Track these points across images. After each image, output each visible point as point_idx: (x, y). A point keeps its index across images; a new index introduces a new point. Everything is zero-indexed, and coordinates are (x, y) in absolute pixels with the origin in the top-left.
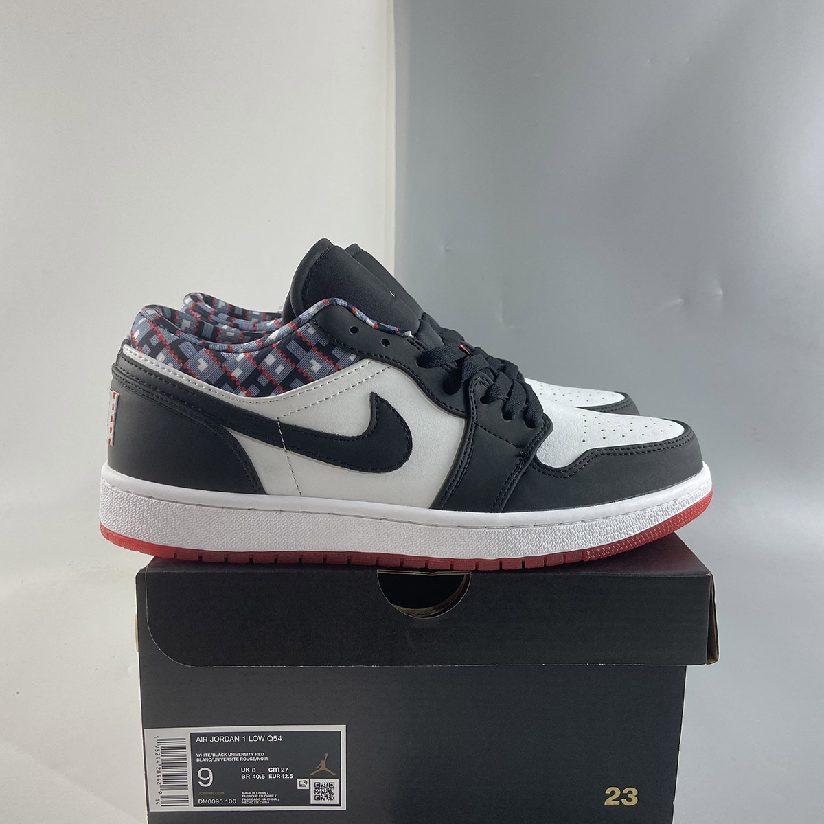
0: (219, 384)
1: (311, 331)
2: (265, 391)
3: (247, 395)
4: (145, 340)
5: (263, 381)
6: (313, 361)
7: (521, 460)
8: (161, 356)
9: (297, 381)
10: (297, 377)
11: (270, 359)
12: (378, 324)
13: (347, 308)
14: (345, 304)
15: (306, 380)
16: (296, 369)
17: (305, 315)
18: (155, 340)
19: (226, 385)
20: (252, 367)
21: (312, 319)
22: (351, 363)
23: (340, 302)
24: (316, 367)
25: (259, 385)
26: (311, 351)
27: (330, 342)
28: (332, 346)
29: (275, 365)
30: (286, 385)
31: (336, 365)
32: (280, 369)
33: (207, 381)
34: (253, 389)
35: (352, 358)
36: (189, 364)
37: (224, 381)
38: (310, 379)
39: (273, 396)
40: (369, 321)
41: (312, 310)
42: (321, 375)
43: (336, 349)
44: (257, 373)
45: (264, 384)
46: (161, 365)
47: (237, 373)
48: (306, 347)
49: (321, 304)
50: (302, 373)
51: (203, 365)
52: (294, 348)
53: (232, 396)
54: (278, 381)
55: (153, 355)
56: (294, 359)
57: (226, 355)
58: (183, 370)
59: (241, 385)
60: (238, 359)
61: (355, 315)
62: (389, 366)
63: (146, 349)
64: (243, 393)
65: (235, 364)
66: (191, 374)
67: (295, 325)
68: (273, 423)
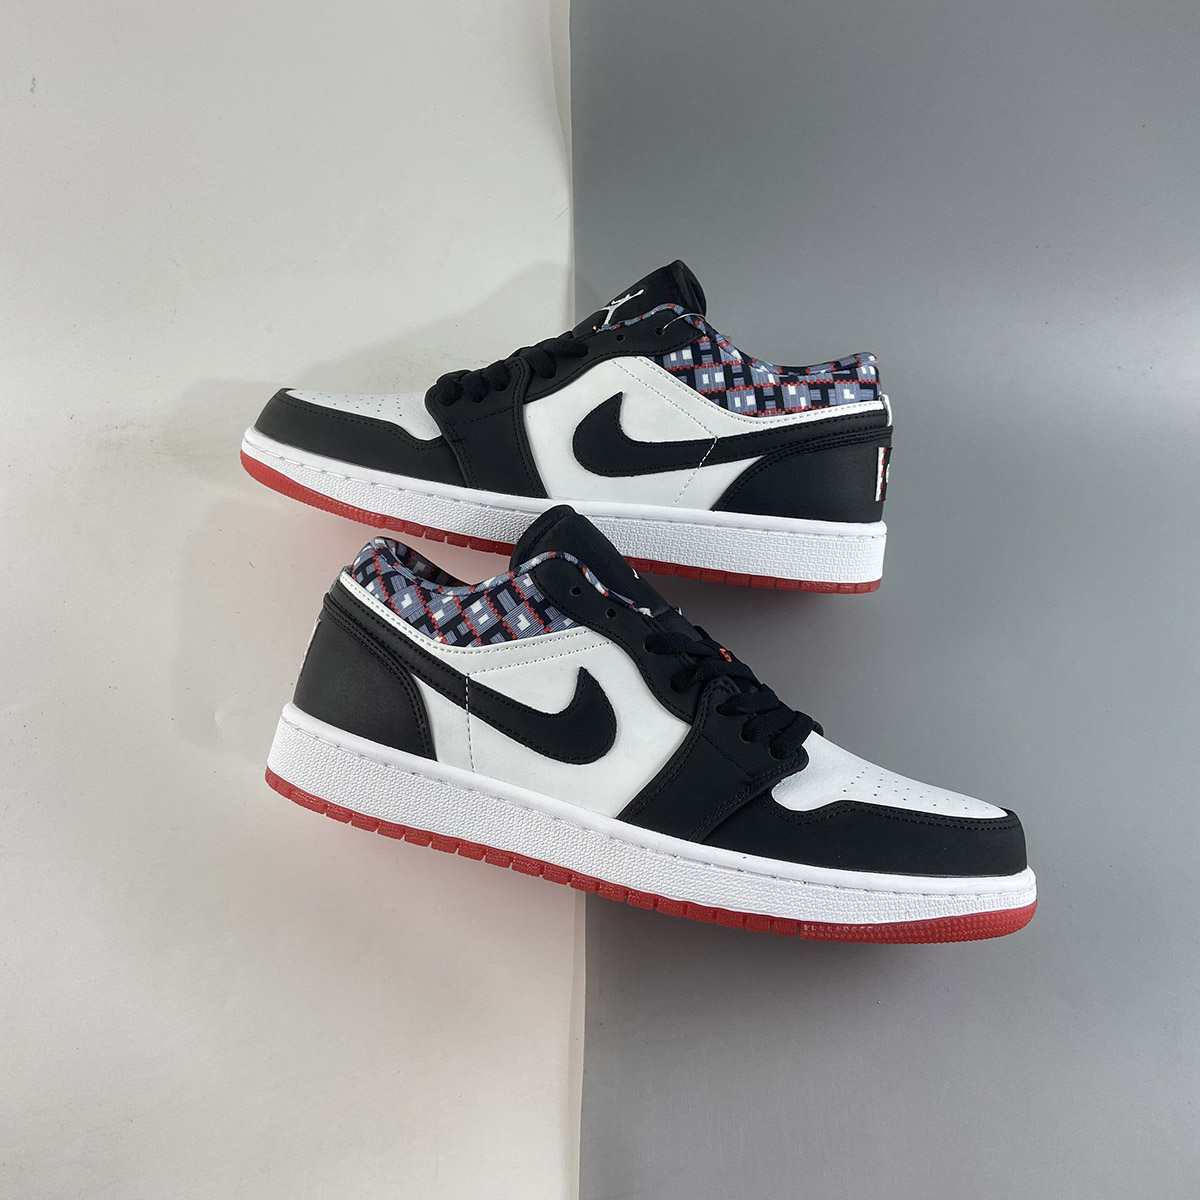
0: (417, 625)
1: (528, 582)
2: (462, 641)
3: (442, 642)
4: (363, 567)
5: (463, 629)
6: (521, 617)
7: (746, 789)
8: (371, 587)
9: (499, 635)
10: (502, 631)
11: (476, 607)
12: (610, 592)
13: (577, 566)
14: (576, 561)
15: (509, 636)
16: (501, 621)
17: (526, 566)
18: (370, 569)
19: (424, 627)
20: (456, 610)
21: (533, 572)
22: (565, 628)
23: (569, 557)
24: (524, 624)
25: (457, 633)
26: (522, 605)
27: (546, 599)
28: (545, 604)
29: (480, 614)
30: (486, 639)
31: (545, 624)
32: (484, 619)
33: (407, 620)
34: (451, 636)
35: (568, 622)
36: (394, 598)
37: (424, 623)
38: (514, 637)
39: (469, 648)
40: (599, 587)
41: (535, 561)
42: (528, 633)
43: (552, 608)
44: (460, 619)
45: (463, 633)
46: (368, 597)
47: (438, 616)
48: (518, 599)
49: (546, 555)
50: (507, 628)
51: (407, 602)
52: (505, 598)
53: (427, 639)
54: (479, 632)
55: (364, 584)
56: (502, 612)
57: (433, 595)
58: (387, 604)
59: (439, 630)
60: (445, 601)
61: (584, 576)
62: (610, 641)
63: (360, 577)
64: (439, 639)
65: (440, 606)
66: (393, 610)
67: (512, 574)
68: (461, 678)
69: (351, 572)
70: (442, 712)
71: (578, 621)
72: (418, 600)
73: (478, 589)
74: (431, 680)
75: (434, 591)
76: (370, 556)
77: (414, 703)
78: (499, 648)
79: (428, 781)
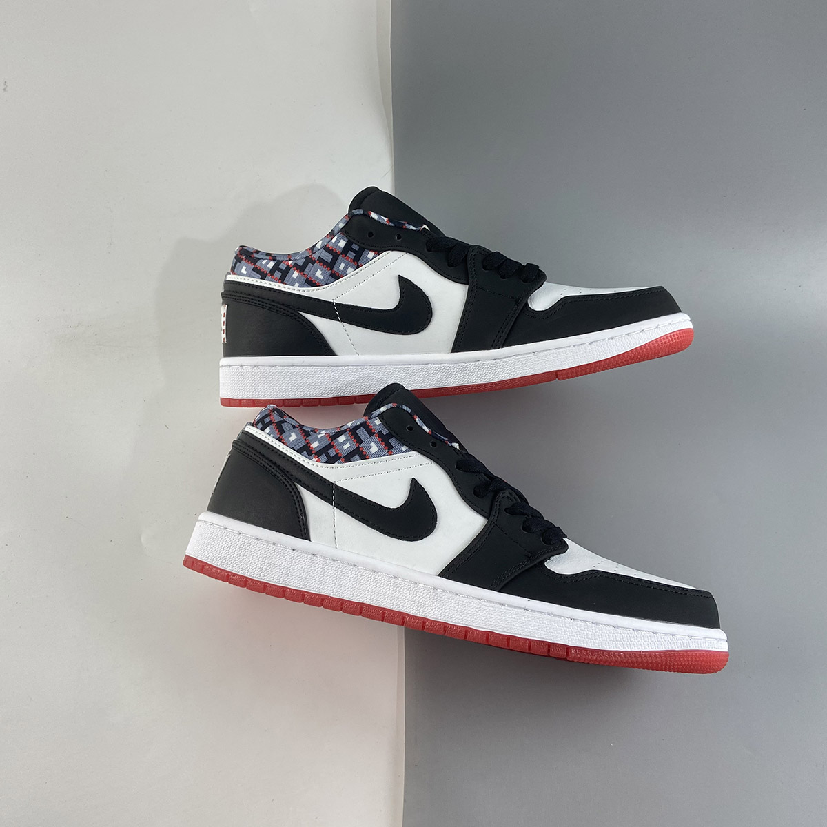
0: (300, 451)
1: (378, 422)
2: (332, 460)
3: (317, 461)
4: (261, 420)
5: (332, 453)
6: (373, 444)
7: (527, 560)
8: (268, 430)
9: (357, 456)
10: (359, 453)
11: (342, 439)
12: (432, 431)
13: (410, 414)
14: (410, 411)
15: (363, 457)
16: (358, 447)
17: (376, 413)
18: (267, 420)
19: (305, 452)
20: (327, 442)
21: (381, 416)
23: (405, 408)
24: (374, 448)
25: (328, 456)
26: (374, 436)
27: (389, 433)
28: (390, 436)
29: (344, 443)
30: (348, 459)
31: (389, 449)
32: (347, 446)
33: (293, 448)
34: (323, 457)
35: (404, 448)
36: (284, 436)
37: (306, 450)
38: (367, 457)
39: (336, 464)
40: (425, 428)
41: (383, 409)
42: (377, 455)
43: (393, 438)
44: (330, 446)
45: (332, 455)
46: (267, 436)
47: (315, 445)
48: (370, 433)
49: (390, 405)
50: (362, 451)
51: (293, 437)
52: (362, 433)
53: (307, 460)
54: (343, 454)
55: (263, 429)
56: (359, 441)
57: (312, 433)
58: (279, 440)
59: (315, 454)
60: (319, 436)
61: (415, 421)
62: (433, 462)
63: (260, 425)
64: (315, 460)
65: (316, 439)
66: (283, 443)
67: (367, 417)
68: (329, 485)
69: (254, 424)
70: (315, 507)
71: (412, 448)
72: (301, 436)
73: (342, 429)
74: (308, 486)
75: (311, 431)
76: (267, 413)
77: (296, 501)
78: (357, 465)
79: (303, 555)
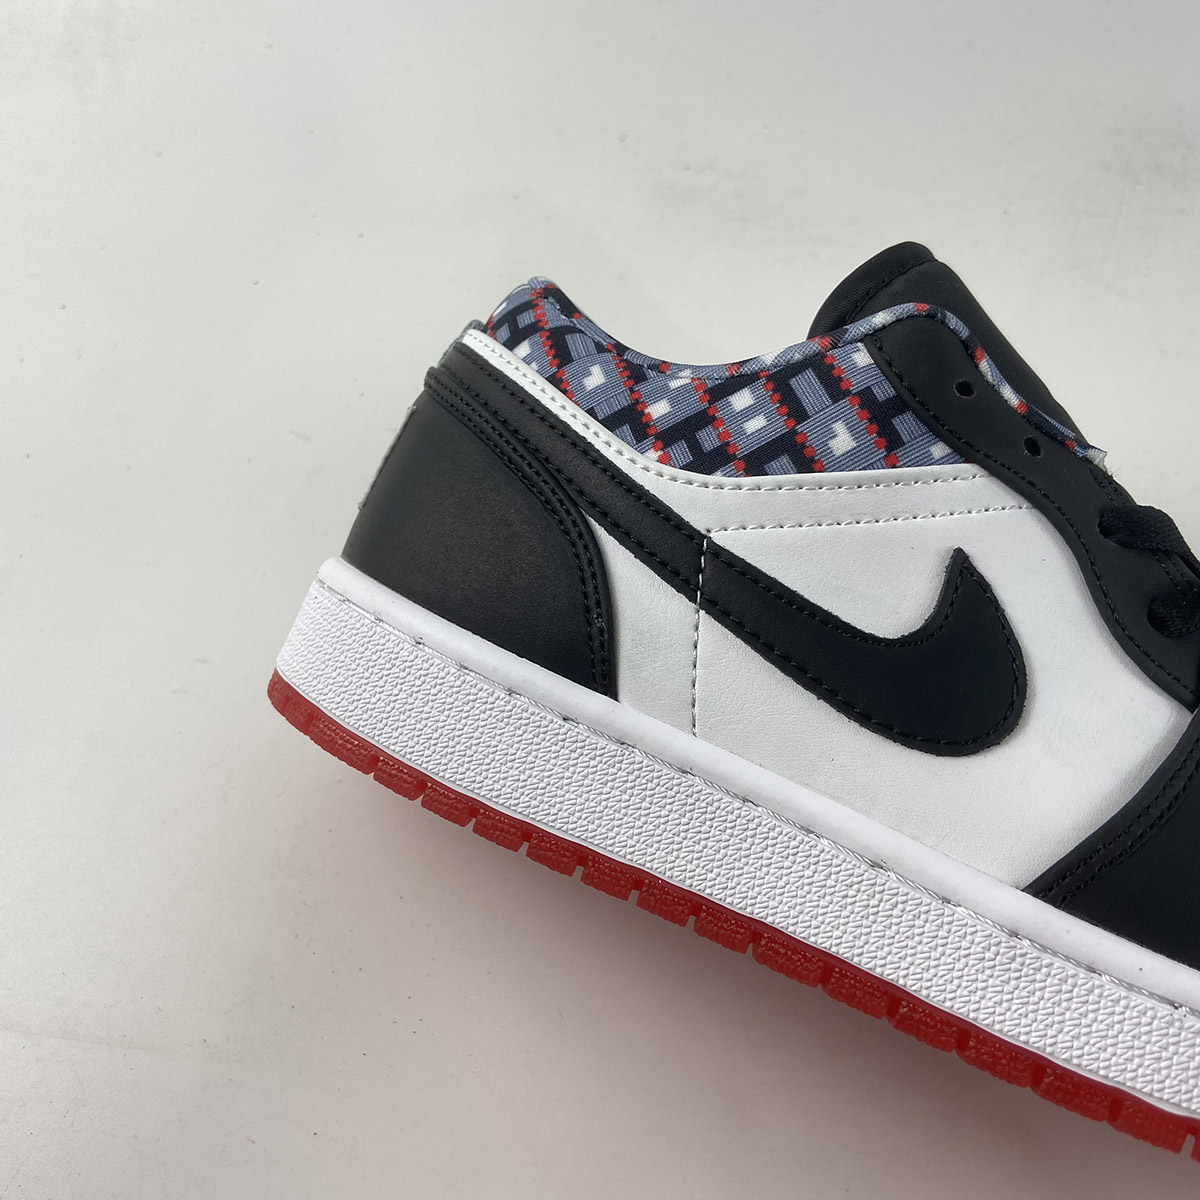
0: (611, 423)
1: (862, 357)
2: (705, 462)
3: (661, 460)
4: (511, 317)
5: (708, 439)
6: (839, 427)
8: (524, 349)
9: (785, 460)
11: (742, 400)
12: (1029, 407)
13: (965, 342)
14: (964, 331)
15: (806, 462)
16: (793, 433)
17: (861, 327)
18: (525, 319)
19: (626, 428)
20: (696, 404)
21: (874, 340)
22: (929, 461)
23: (953, 322)
24: (842, 441)
25: (695, 447)
26: (844, 402)
27: (898, 396)
28: (897, 405)
29: (749, 413)
30: (756, 463)
31: (889, 447)
32: (756, 424)
33: (591, 412)
34: (681, 450)
35: (939, 450)
36: (568, 372)
37: (629, 421)
38: (817, 466)
39: (717, 478)
40: (1008, 393)
41: (881, 318)
42: (848, 461)
43: (908, 417)
44: (704, 419)
45: (707, 447)
46: (519, 366)
47: (658, 410)
48: (835, 387)
49: (907, 308)
50: (803, 446)
51: (595, 378)
52: (807, 386)
53: (629, 452)
54: (743, 448)
55: (511, 344)
56: (796, 411)
57: (651, 374)
58: (555, 381)
59: (659, 436)
60: (674, 384)
61: (977, 366)
62: (1025, 504)
63: (504, 332)
64: (653, 454)
65: (663, 393)
66: (564, 392)
67: (827, 341)
68: (693, 538)
69: (490, 328)
70: (643, 600)
71: (964, 451)
72: (619, 378)
73: (745, 369)
74: (627, 534)
75: (651, 367)
76: (527, 298)
77: (588, 574)
78: (781, 486)
79: (594, 739)
